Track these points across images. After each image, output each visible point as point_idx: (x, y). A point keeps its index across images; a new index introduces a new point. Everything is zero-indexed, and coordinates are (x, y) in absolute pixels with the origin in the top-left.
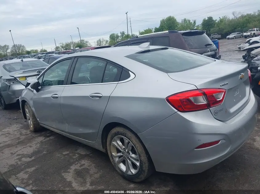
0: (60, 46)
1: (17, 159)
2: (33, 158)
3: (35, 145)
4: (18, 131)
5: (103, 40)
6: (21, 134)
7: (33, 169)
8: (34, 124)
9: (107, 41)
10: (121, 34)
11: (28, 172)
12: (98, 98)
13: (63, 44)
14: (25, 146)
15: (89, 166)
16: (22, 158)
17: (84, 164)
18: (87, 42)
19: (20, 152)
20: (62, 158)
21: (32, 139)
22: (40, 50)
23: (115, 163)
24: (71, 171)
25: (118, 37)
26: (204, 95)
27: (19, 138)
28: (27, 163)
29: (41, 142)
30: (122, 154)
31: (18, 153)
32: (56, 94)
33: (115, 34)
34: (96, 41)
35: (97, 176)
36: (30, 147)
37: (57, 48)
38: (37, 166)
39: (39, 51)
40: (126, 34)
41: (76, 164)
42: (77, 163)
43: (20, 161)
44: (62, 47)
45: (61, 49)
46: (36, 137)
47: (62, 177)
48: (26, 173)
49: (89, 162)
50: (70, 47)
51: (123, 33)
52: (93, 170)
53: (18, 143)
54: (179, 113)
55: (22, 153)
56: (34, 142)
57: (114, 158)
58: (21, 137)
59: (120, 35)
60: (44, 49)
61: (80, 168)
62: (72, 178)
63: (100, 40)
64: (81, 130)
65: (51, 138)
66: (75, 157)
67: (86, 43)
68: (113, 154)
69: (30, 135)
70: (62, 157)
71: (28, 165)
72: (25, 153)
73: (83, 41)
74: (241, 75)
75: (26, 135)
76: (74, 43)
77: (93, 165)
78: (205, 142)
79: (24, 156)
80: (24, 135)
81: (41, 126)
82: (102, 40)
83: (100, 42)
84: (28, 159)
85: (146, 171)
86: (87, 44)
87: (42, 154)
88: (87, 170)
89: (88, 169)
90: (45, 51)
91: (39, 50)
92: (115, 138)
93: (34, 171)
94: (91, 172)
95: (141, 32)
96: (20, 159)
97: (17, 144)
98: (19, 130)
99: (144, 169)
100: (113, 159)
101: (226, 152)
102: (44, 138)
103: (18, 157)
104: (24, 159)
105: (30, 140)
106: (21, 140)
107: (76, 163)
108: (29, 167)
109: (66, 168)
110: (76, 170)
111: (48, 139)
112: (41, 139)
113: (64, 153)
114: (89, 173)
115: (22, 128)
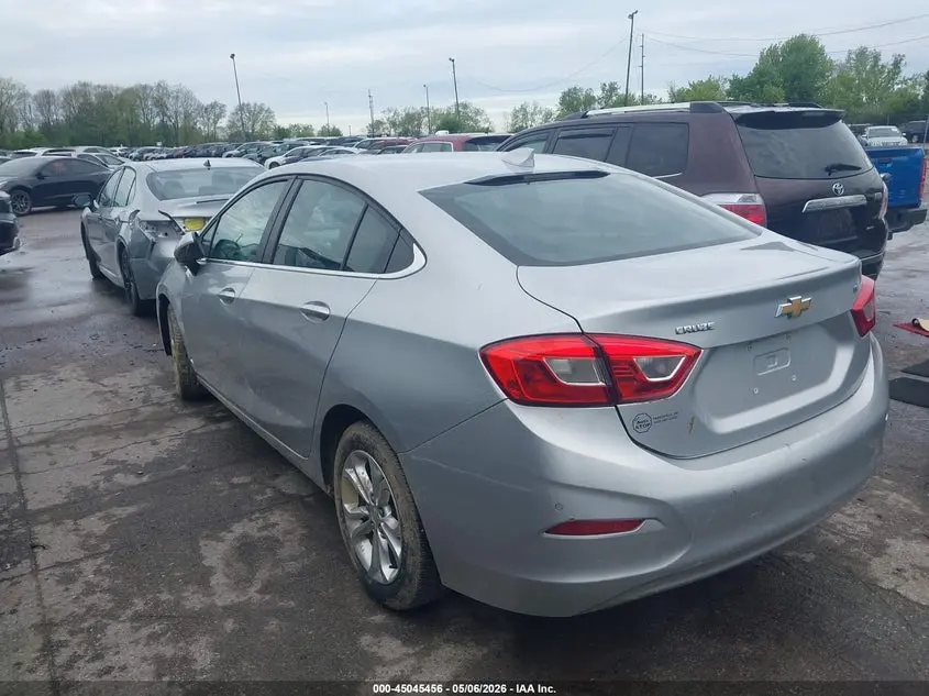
0: (385, 121)
1: (101, 474)
2: (145, 479)
3: (168, 439)
4: (142, 389)
5: (535, 108)
6: (146, 401)
7: (131, 510)
8: (183, 376)
9: (548, 115)
10: (603, 90)
11: (114, 516)
12: (319, 321)
13: (395, 113)
14: (140, 439)
15: (287, 532)
16: (115, 471)
17: (274, 525)
18: (478, 112)
19: (120, 456)
20: (221, 495)
21: (170, 419)
22: (319, 129)
23: (348, 538)
24: (229, 536)
25: (590, 101)
26: (597, 356)
27: (135, 412)
28: (123, 490)
29: (190, 435)
30: (366, 512)
31: (112, 456)
32: (232, 290)
33: (581, 90)
34: (510, 110)
35: (292, 567)
36: (154, 443)
37: (376, 125)
38: (142, 506)
39: (315, 133)
40: (622, 91)
41: (251, 520)
42: (257, 518)
43: (108, 480)
44: (393, 124)
45: (386, 131)
46: (181, 415)
47: (196, 549)
48: (107, 518)
49: (293, 519)
50: (419, 126)
51: (613, 88)
52: (291, 547)
53: (128, 427)
54: (510, 404)
55: (125, 458)
56: (170, 432)
57: (348, 523)
58: (143, 409)
59: (598, 93)
60: (331, 127)
61: (258, 535)
62: (222, 558)
63: (523, 109)
64: (278, 416)
65: (224, 426)
66: (259, 498)
67: (477, 115)
68: (346, 506)
69: (168, 407)
70: (222, 491)
71: (125, 496)
72: (132, 459)
73: (465, 106)
74: (790, 301)
75: (159, 404)
76: (435, 113)
77: (301, 531)
78: (578, 517)
79: (125, 467)
80: (153, 404)
81: (201, 385)
82: (530, 110)
83: (525, 115)
84: (132, 480)
85: (417, 579)
86: (476, 122)
87: (173, 472)
88: (273, 544)
89: (277, 541)
90: (336, 132)
91: (317, 128)
92: (352, 456)
93: (130, 516)
94: (284, 553)
95: (676, 89)
96: (108, 476)
97: (122, 429)
98: (146, 385)
99: (410, 569)
100: (344, 521)
101: (664, 565)
102: (203, 423)
103: (106, 468)
104: (119, 478)
105: (159, 422)
106: (140, 418)
107: (253, 517)
108: (121, 502)
109: (219, 525)
110: (244, 536)
111: (213, 427)
112: (193, 424)
113: (235, 480)
114: (275, 554)
115: (157, 381)
